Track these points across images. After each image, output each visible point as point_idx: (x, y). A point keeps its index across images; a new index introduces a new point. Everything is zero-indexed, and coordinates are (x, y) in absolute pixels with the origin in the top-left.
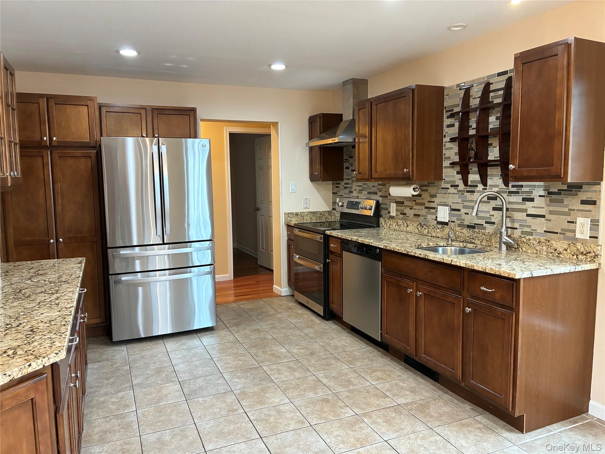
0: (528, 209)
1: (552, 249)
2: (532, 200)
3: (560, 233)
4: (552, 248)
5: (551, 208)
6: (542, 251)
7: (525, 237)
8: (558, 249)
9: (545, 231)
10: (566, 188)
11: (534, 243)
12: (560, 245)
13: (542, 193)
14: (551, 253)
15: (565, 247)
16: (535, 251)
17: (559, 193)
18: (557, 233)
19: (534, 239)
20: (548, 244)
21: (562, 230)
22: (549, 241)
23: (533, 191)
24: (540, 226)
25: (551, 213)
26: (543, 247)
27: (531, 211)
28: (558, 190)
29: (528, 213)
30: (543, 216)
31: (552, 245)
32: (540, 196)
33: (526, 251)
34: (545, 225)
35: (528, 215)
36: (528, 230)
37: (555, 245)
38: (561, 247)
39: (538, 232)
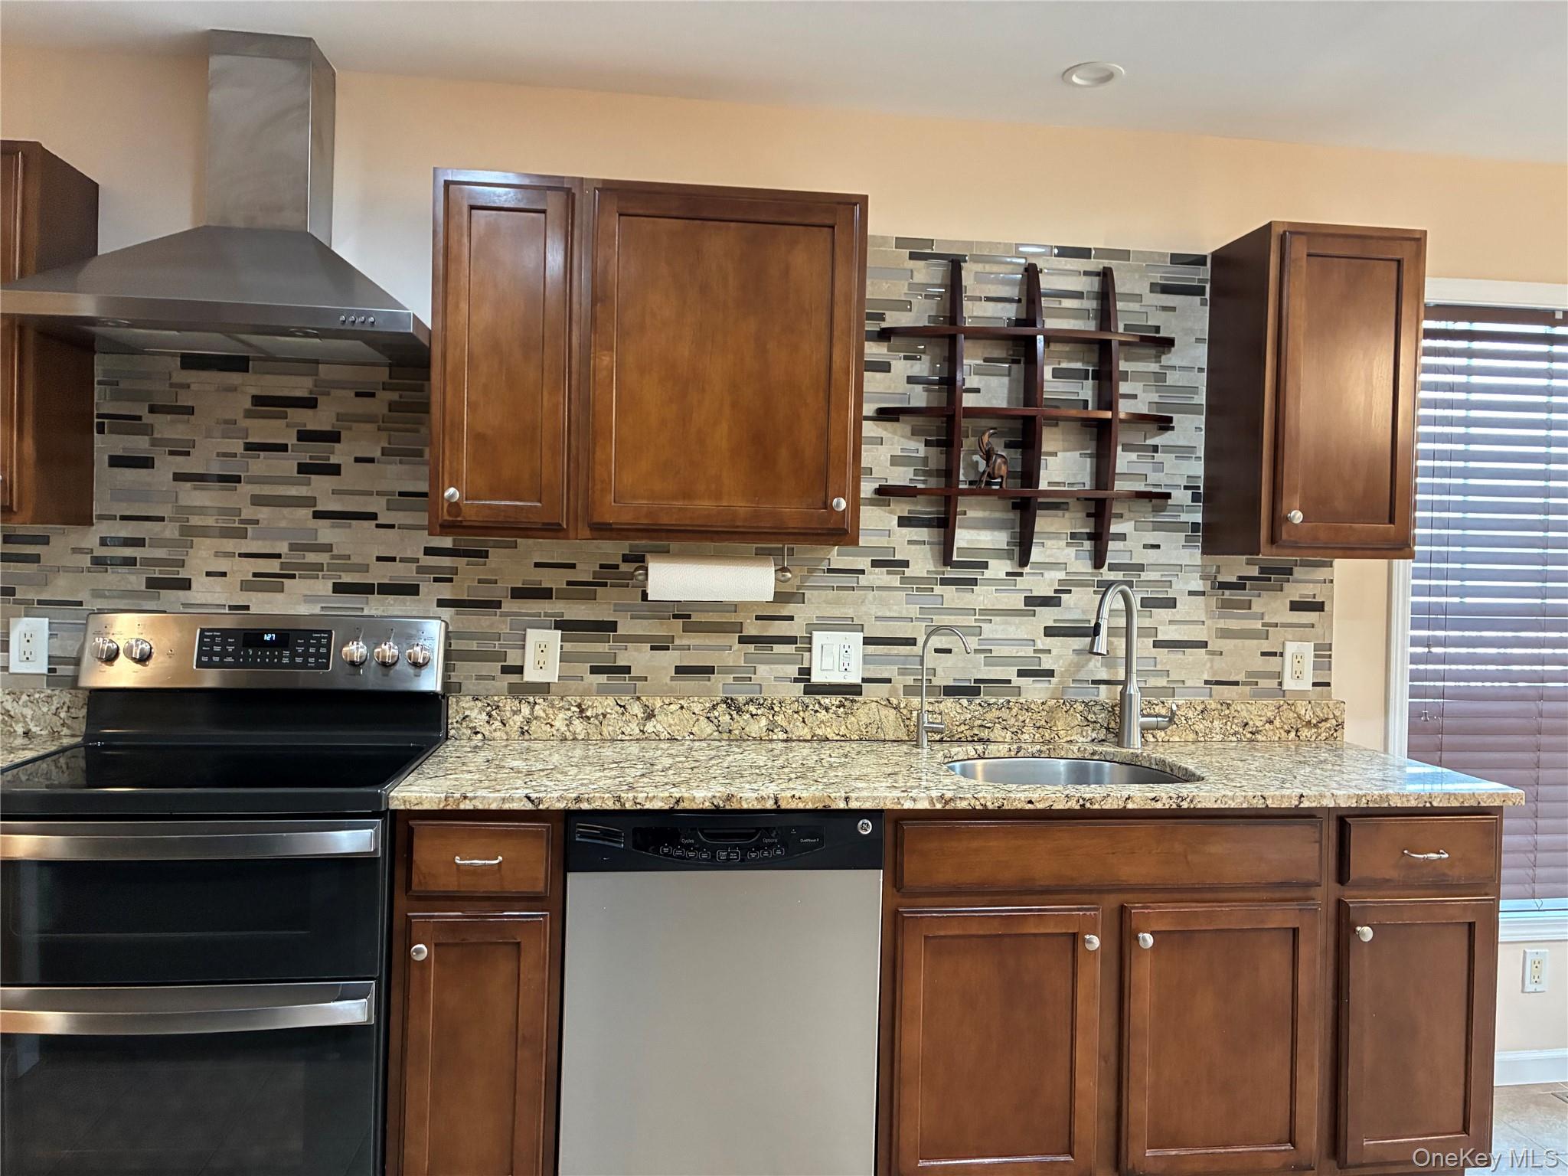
0: (1159, 628)
1: (1236, 724)
2: (1171, 603)
3: (1245, 683)
4: (1236, 721)
5: (1222, 624)
6: (1212, 733)
7: (1163, 703)
8: (1251, 723)
9: (1206, 682)
10: (1256, 574)
11: (1190, 714)
12: (1256, 712)
13: (1198, 585)
14: (1235, 734)
15: (1269, 714)
16: (1191, 737)
17: (1240, 585)
18: (1236, 683)
19: (1191, 706)
20: (1227, 712)
21: (1249, 674)
22: (1229, 705)
23: (1174, 580)
24: (1193, 668)
25: (1225, 634)
26: (1212, 722)
27: (1167, 633)
28: (1240, 578)
29: (1160, 637)
30: (1204, 645)
31: (1236, 714)
32: (1191, 593)
33: (1166, 739)
34: (1208, 665)
35: (1157, 644)
36: (1162, 682)
37: (1244, 714)
38: (1260, 716)
39: (1186, 685)
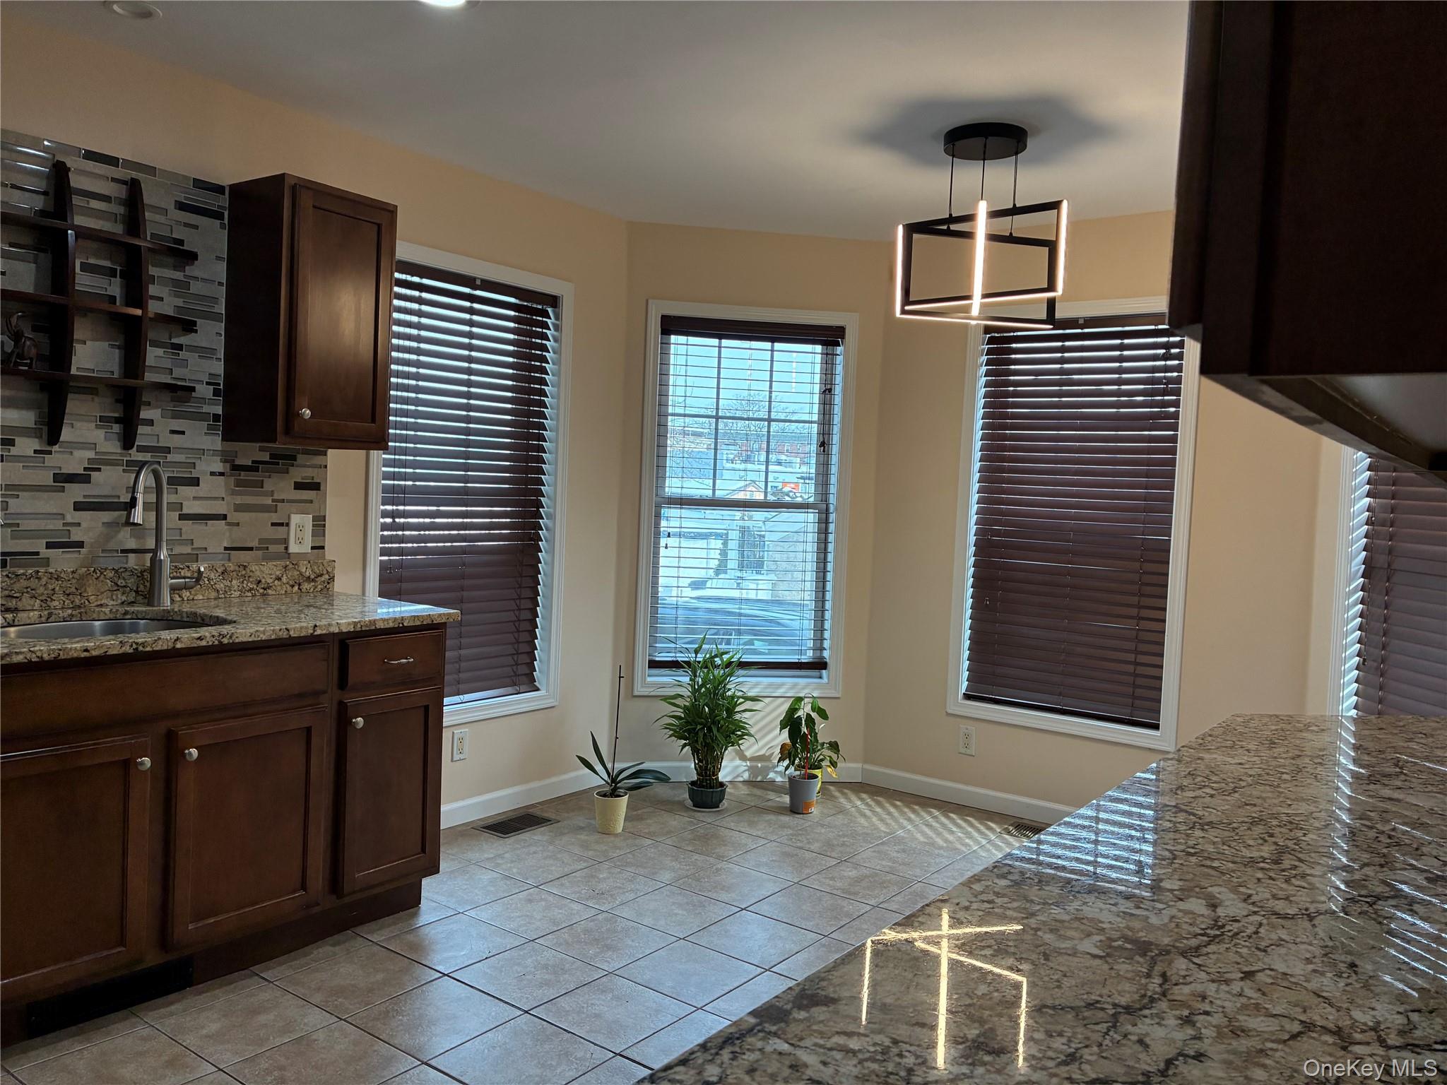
0: (184, 503)
1: (251, 583)
2: (195, 482)
3: (258, 549)
4: (251, 580)
5: (239, 500)
6: (231, 590)
7: (188, 567)
8: (263, 581)
9: (226, 549)
10: (267, 459)
11: (212, 576)
12: (267, 571)
13: (218, 466)
14: (251, 590)
15: (278, 573)
16: (213, 594)
17: (254, 468)
18: (251, 549)
19: (212, 568)
20: (244, 572)
21: (261, 541)
22: (245, 567)
23: (198, 462)
24: (214, 538)
25: (239, 508)
26: (231, 582)
27: (191, 508)
28: (253, 462)
29: (185, 511)
30: (224, 517)
31: (251, 574)
32: (212, 474)
33: (191, 597)
34: (228, 534)
35: (183, 517)
36: (187, 550)
37: (258, 573)
38: (271, 574)
39: (209, 551)
